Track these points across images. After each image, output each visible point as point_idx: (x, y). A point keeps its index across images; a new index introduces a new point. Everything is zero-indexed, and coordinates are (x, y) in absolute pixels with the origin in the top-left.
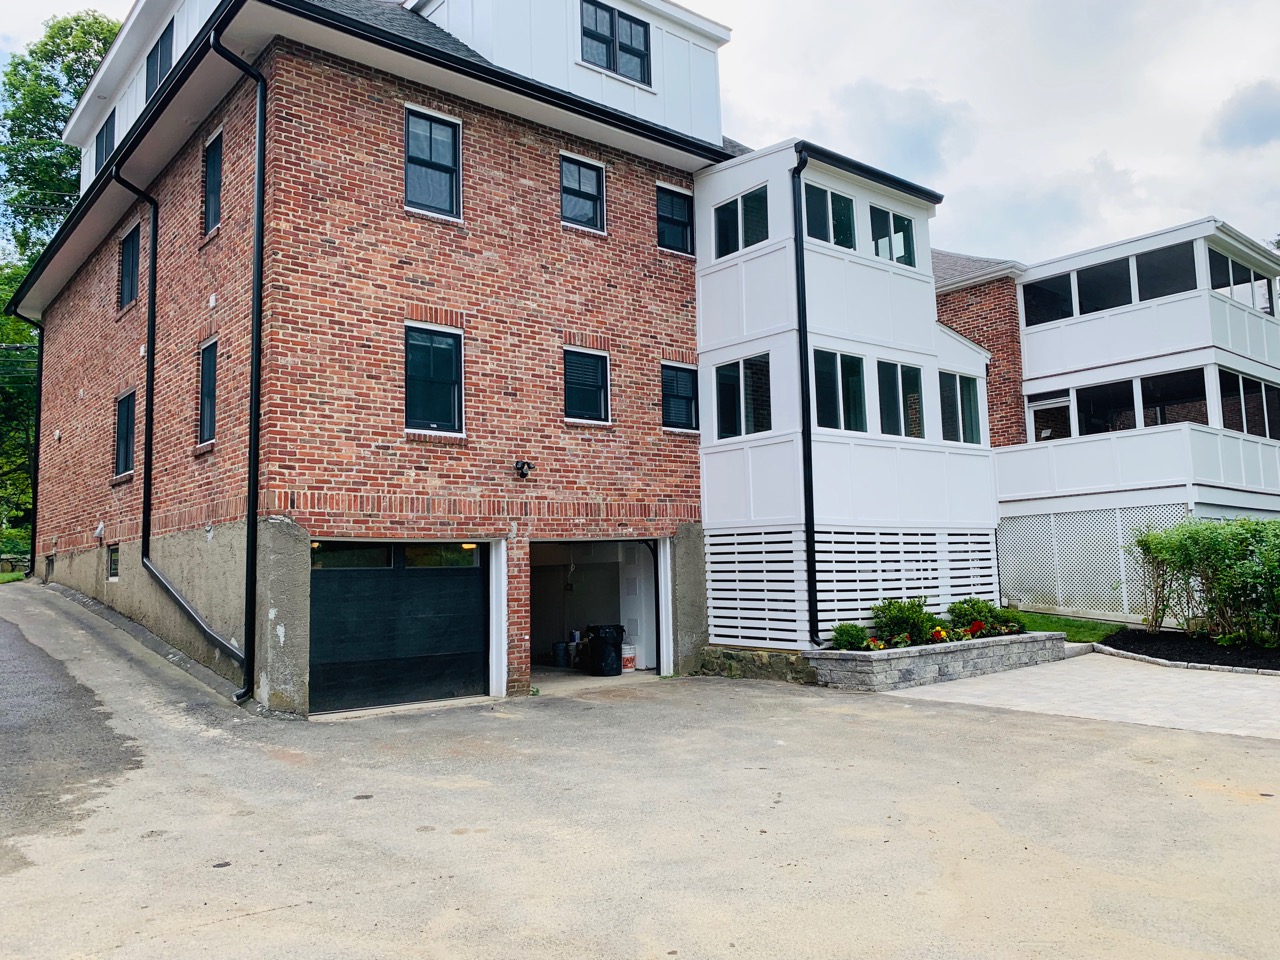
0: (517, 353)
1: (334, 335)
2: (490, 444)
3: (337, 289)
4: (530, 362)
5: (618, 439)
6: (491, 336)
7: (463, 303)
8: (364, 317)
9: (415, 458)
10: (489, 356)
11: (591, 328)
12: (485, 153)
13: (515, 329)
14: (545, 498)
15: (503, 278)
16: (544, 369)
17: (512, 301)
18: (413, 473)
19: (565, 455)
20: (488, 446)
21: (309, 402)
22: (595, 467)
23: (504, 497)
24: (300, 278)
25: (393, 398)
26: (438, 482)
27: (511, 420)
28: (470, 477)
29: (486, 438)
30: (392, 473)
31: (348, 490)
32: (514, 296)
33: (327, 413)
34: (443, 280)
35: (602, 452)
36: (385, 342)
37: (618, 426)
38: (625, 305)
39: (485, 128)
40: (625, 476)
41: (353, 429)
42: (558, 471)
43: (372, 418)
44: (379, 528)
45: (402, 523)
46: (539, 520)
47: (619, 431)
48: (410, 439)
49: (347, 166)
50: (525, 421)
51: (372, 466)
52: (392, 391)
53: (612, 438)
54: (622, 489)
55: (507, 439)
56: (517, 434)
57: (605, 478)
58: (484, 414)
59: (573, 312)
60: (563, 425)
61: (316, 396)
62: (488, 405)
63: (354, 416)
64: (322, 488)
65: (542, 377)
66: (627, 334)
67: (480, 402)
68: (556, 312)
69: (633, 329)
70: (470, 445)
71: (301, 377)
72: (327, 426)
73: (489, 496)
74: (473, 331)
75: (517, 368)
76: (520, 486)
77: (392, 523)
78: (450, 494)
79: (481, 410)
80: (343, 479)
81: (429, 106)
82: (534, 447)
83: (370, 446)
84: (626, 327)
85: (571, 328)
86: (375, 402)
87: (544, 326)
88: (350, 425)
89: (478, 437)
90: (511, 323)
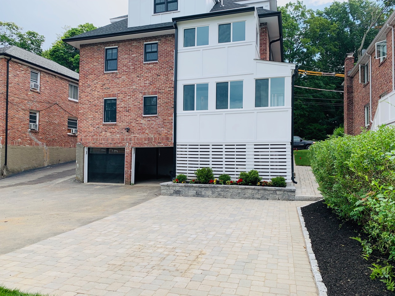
0: (130, 101)
1: (89, 105)
2: (122, 124)
3: (90, 94)
4: (133, 102)
5: (159, 119)
6: (123, 98)
7: (116, 91)
8: (95, 99)
9: (105, 129)
10: (122, 103)
11: (151, 89)
12: (123, 52)
13: (129, 94)
14: (136, 137)
15: (127, 82)
16: (137, 103)
17: (129, 87)
18: (104, 132)
19: (142, 125)
20: (121, 125)
21: (84, 119)
22: (151, 128)
23: (125, 137)
24: (83, 94)
25: (101, 116)
26: (109, 134)
27: (128, 118)
28: (117, 132)
29: (121, 123)
30: (100, 133)
31: (91, 137)
32: (129, 86)
33: (88, 121)
34: (112, 87)
35: (154, 123)
36: (99, 104)
37: (159, 115)
38: (163, 80)
39: (123, 46)
40: (161, 129)
41: (92, 124)
42: (140, 129)
43: (96, 121)
44: (97, 145)
45: (102, 144)
46: (134, 142)
47: (160, 117)
48: (104, 125)
49: (93, 67)
50: (131, 117)
51: (96, 131)
52: (100, 115)
53: (157, 119)
54: (160, 133)
55: (126, 122)
56: (129, 121)
57: (154, 130)
58: (120, 117)
59: (146, 86)
60: (142, 117)
61: (86, 118)
62: (122, 115)
63: (92, 121)
64: (86, 137)
65: (136, 105)
66: (163, 88)
67: (120, 114)
68: (141, 87)
69: (166, 86)
70: (117, 125)
71: (83, 114)
72: (88, 124)
73: (121, 137)
74: (119, 97)
75: (129, 104)
76: (129, 134)
77: (100, 144)
78: (112, 137)
79: (120, 116)
80: (90, 135)
81: (110, 46)
82: (133, 124)
83: (95, 127)
84: (163, 87)
85: (145, 91)
86: (97, 117)
87: (137, 92)
88: (92, 123)
89: (119, 123)
90: (128, 93)
